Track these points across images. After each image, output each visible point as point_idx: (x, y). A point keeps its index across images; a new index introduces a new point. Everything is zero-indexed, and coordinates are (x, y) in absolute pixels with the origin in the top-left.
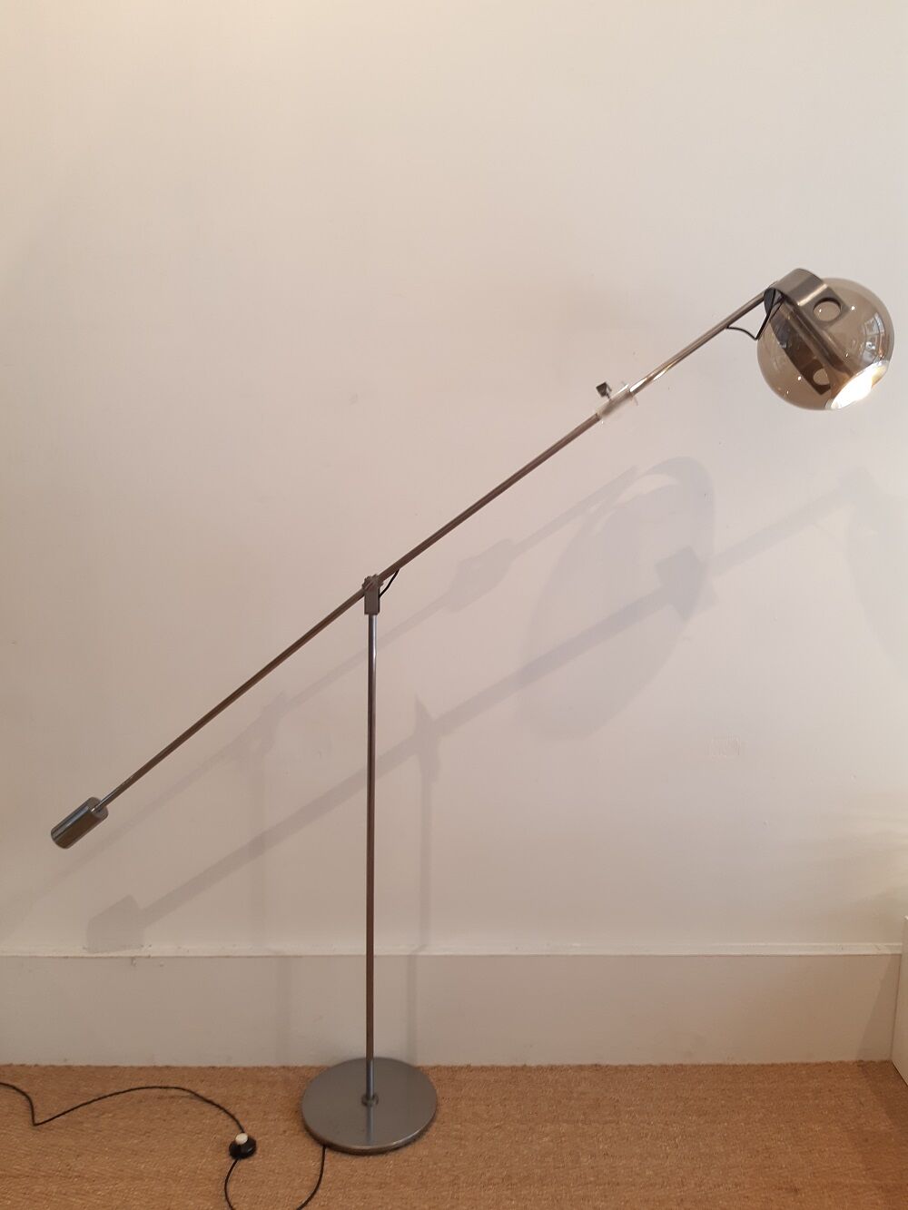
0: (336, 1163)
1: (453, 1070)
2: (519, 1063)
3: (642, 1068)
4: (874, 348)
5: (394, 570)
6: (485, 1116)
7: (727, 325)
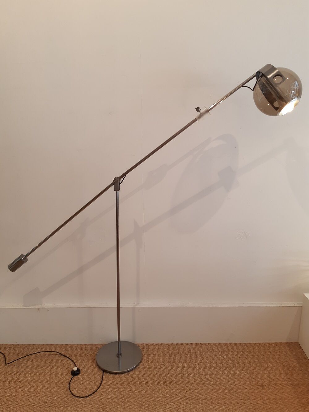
0: (107, 376)
1: (148, 345)
2: (171, 343)
3: (213, 344)
4: (295, 93)
5: (124, 175)
6: (159, 361)
7: (243, 85)
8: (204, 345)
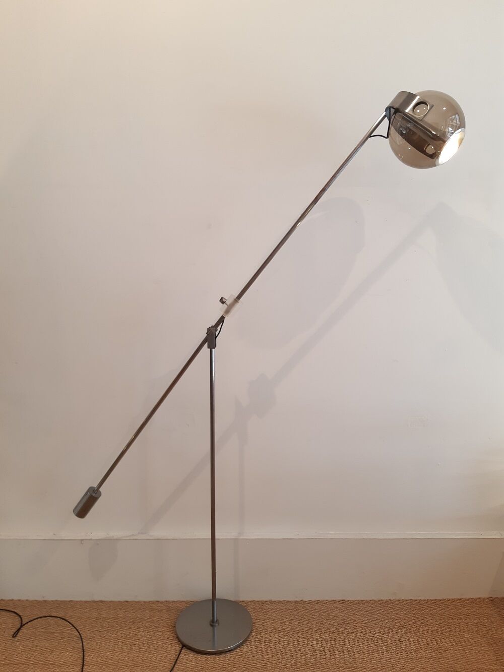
1: (262, 603)
2: (299, 599)
3: (368, 602)
6: (281, 629)
7: (370, 136)
8: (354, 602)
